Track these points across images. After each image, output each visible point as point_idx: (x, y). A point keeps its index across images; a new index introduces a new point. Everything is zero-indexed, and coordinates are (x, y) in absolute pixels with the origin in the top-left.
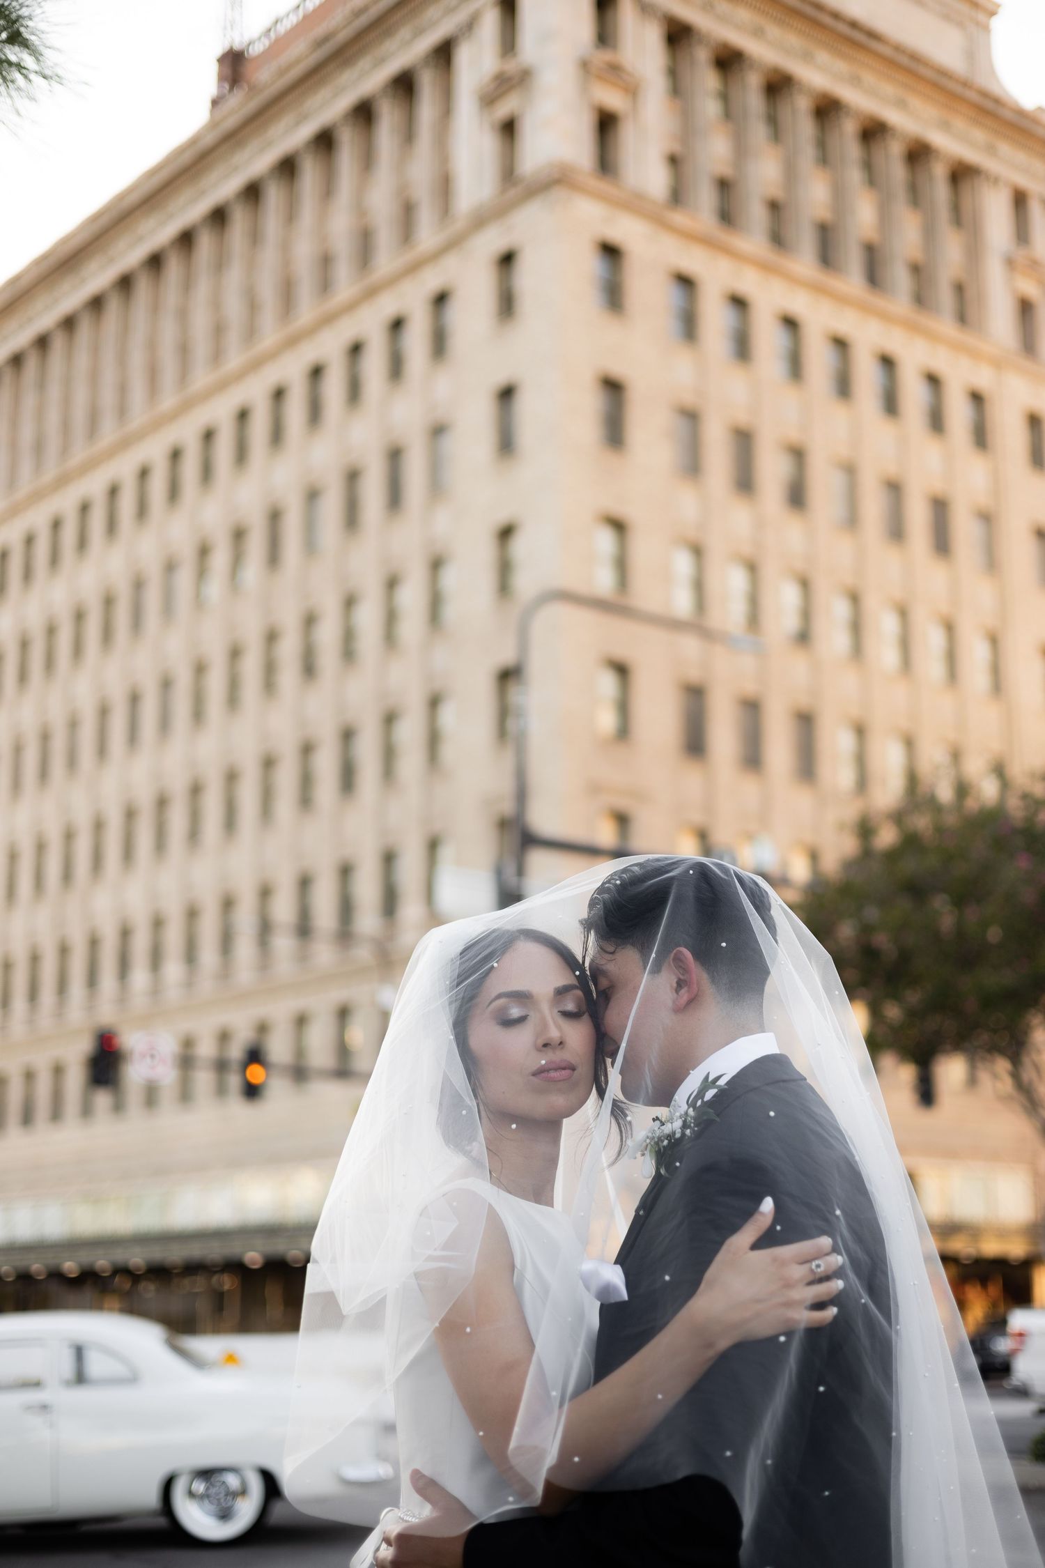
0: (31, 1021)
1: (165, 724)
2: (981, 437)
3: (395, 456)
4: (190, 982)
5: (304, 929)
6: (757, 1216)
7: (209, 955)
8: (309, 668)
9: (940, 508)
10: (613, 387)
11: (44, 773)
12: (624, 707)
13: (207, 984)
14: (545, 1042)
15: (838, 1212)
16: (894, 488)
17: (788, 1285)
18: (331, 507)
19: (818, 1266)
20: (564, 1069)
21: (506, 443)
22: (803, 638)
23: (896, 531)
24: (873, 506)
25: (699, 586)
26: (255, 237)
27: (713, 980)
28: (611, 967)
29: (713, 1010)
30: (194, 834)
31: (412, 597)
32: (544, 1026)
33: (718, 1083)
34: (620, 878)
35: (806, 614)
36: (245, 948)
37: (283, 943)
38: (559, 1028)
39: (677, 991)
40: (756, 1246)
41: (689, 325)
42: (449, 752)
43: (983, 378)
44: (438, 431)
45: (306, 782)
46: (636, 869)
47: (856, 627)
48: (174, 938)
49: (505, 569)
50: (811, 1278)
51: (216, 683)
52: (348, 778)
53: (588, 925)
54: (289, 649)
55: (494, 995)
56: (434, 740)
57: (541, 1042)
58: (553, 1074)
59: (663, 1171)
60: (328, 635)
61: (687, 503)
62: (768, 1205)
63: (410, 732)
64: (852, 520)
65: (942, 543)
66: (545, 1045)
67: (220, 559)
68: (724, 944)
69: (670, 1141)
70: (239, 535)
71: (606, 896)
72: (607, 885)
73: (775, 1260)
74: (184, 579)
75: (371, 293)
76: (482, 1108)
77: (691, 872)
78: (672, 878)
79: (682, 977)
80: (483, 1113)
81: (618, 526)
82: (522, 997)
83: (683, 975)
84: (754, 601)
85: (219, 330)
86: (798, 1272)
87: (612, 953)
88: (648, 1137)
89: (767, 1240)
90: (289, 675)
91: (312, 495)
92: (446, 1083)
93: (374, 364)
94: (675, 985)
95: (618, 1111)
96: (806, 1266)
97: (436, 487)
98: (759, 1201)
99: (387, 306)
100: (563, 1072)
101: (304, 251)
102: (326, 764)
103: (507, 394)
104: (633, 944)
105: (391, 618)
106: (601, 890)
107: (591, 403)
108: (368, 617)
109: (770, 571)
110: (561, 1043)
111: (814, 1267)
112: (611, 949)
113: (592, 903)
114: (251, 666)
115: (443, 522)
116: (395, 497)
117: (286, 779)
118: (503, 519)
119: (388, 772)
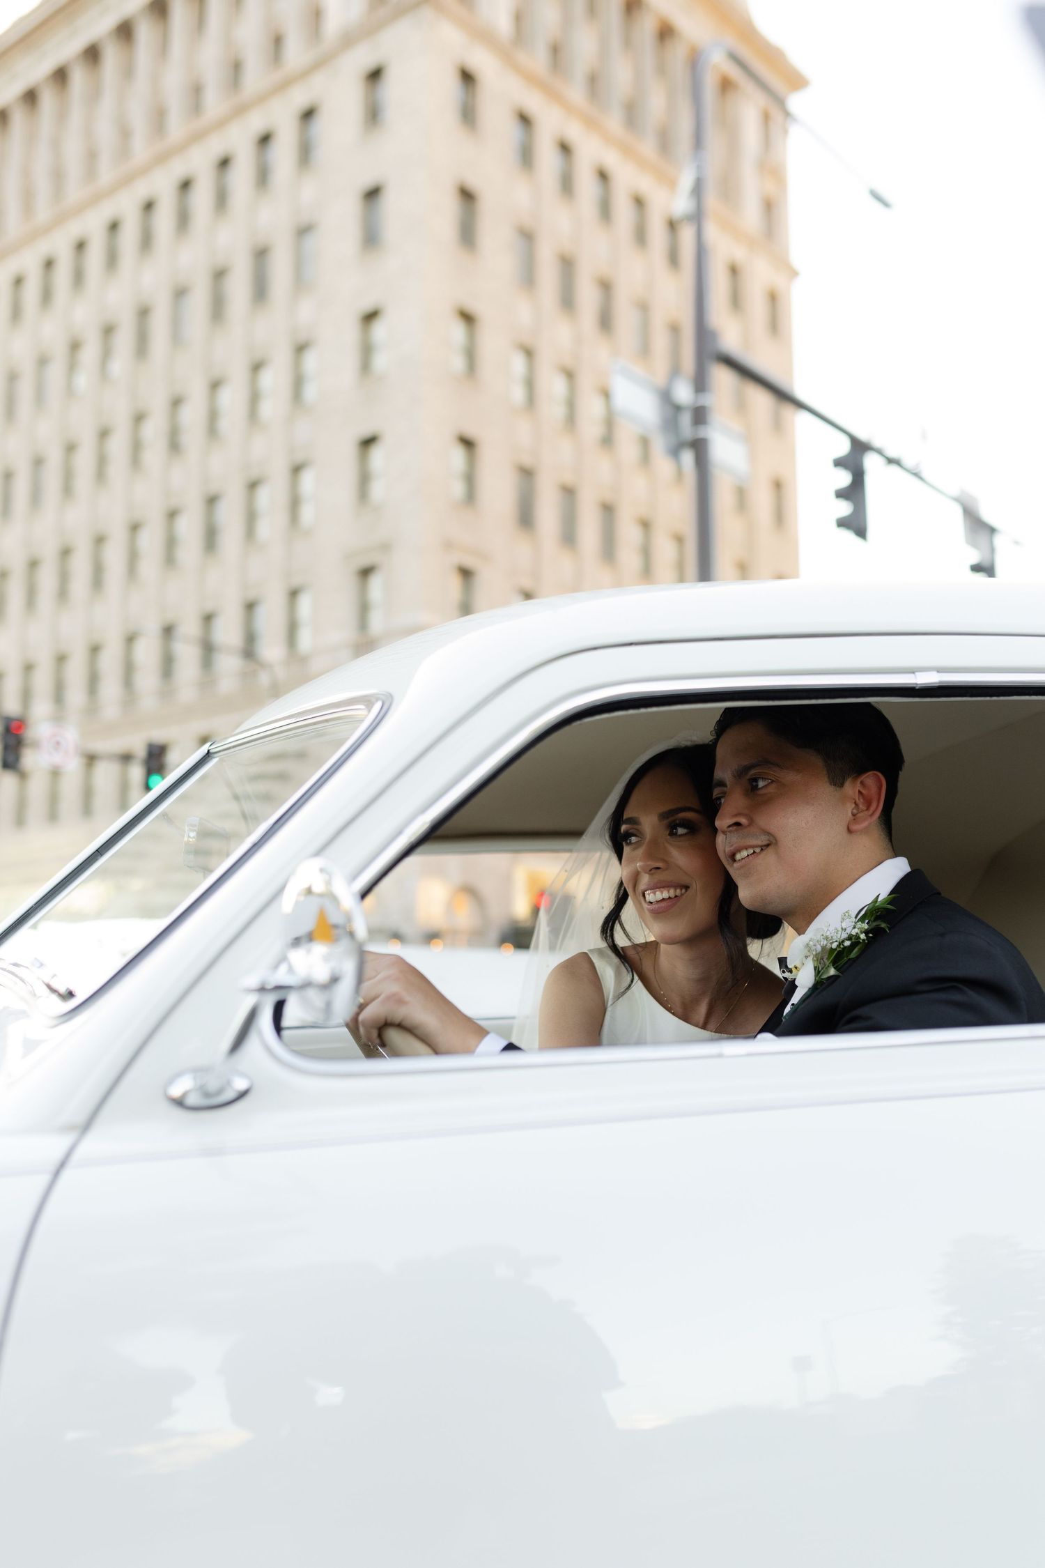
3: (261, 255)
7: (75, 693)
10: (467, 195)
12: (470, 481)
18: (199, 302)
21: (371, 238)
22: (608, 441)
25: (530, 385)
26: (128, 72)
30: (62, 594)
31: (274, 380)
35: (609, 424)
36: (111, 688)
42: (307, 513)
44: (304, 231)
45: (171, 543)
51: (84, 461)
52: (211, 538)
54: (154, 430)
56: (295, 503)
60: (192, 416)
61: (525, 310)
63: (271, 498)
64: (646, 351)
67: (89, 356)
70: (108, 331)
74: (56, 371)
75: (240, 111)
81: (469, 319)
85: (92, 156)
90: (154, 454)
91: (180, 293)
93: (241, 174)
97: (301, 281)
99: (256, 123)
101: (174, 81)
102: (190, 527)
103: (373, 194)
105: (254, 398)
107: (450, 206)
108: (232, 399)
109: (582, 382)
114: (118, 446)
115: (306, 311)
116: (260, 290)
117: (150, 541)
118: (367, 305)
119: (250, 533)
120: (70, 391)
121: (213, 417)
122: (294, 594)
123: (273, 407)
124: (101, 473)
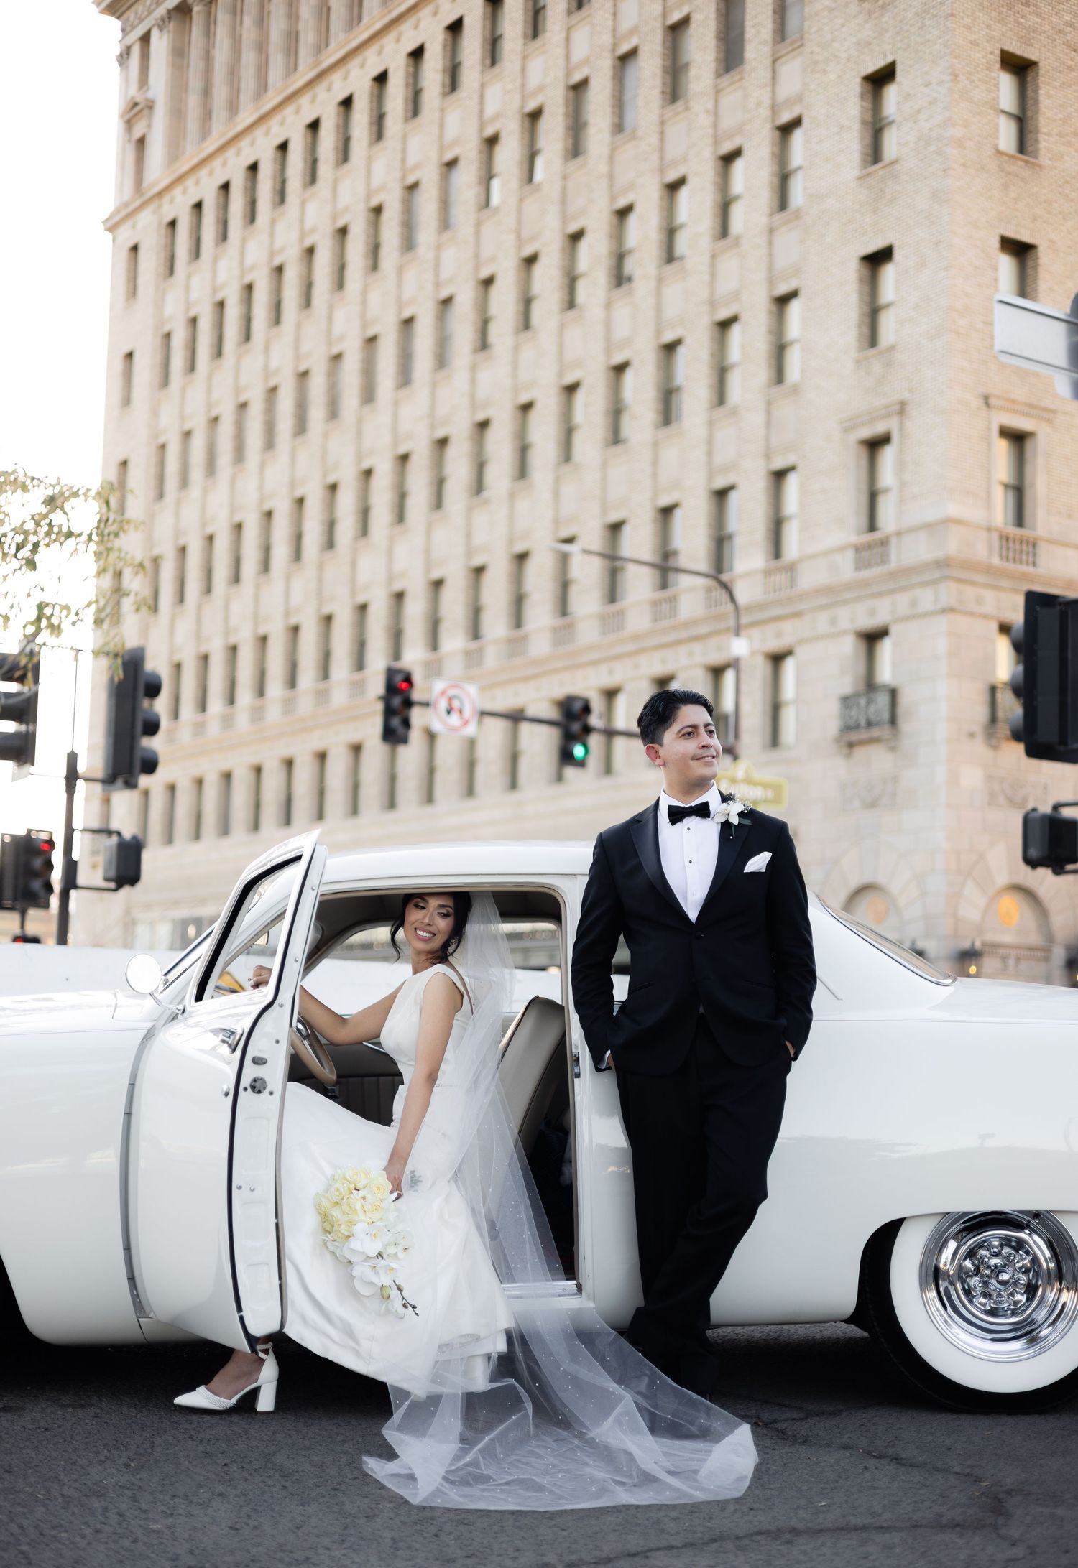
1: (441, 361)
7: (496, 624)
8: (620, 278)
11: (301, 426)
13: (492, 657)
18: (649, 69)
30: (478, 486)
31: (751, 178)
36: (540, 613)
42: (796, 363)
45: (616, 413)
48: (454, 604)
49: (876, 130)
51: (505, 304)
52: (668, 406)
54: (594, 254)
56: (779, 351)
60: (644, 231)
63: (746, 344)
67: (509, 154)
70: (533, 118)
74: (466, 179)
81: (1019, 67)
90: (593, 288)
91: (626, 60)
97: (784, 33)
102: (640, 390)
105: (725, 205)
108: (695, 206)
114: (548, 277)
115: (791, 78)
116: (731, 54)
117: (590, 408)
118: (875, 63)
119: (720, 396)
120: (485, 200)
121: (670, 233)
122: (780, 476)
123: (750, 214)
124: (526, 320)
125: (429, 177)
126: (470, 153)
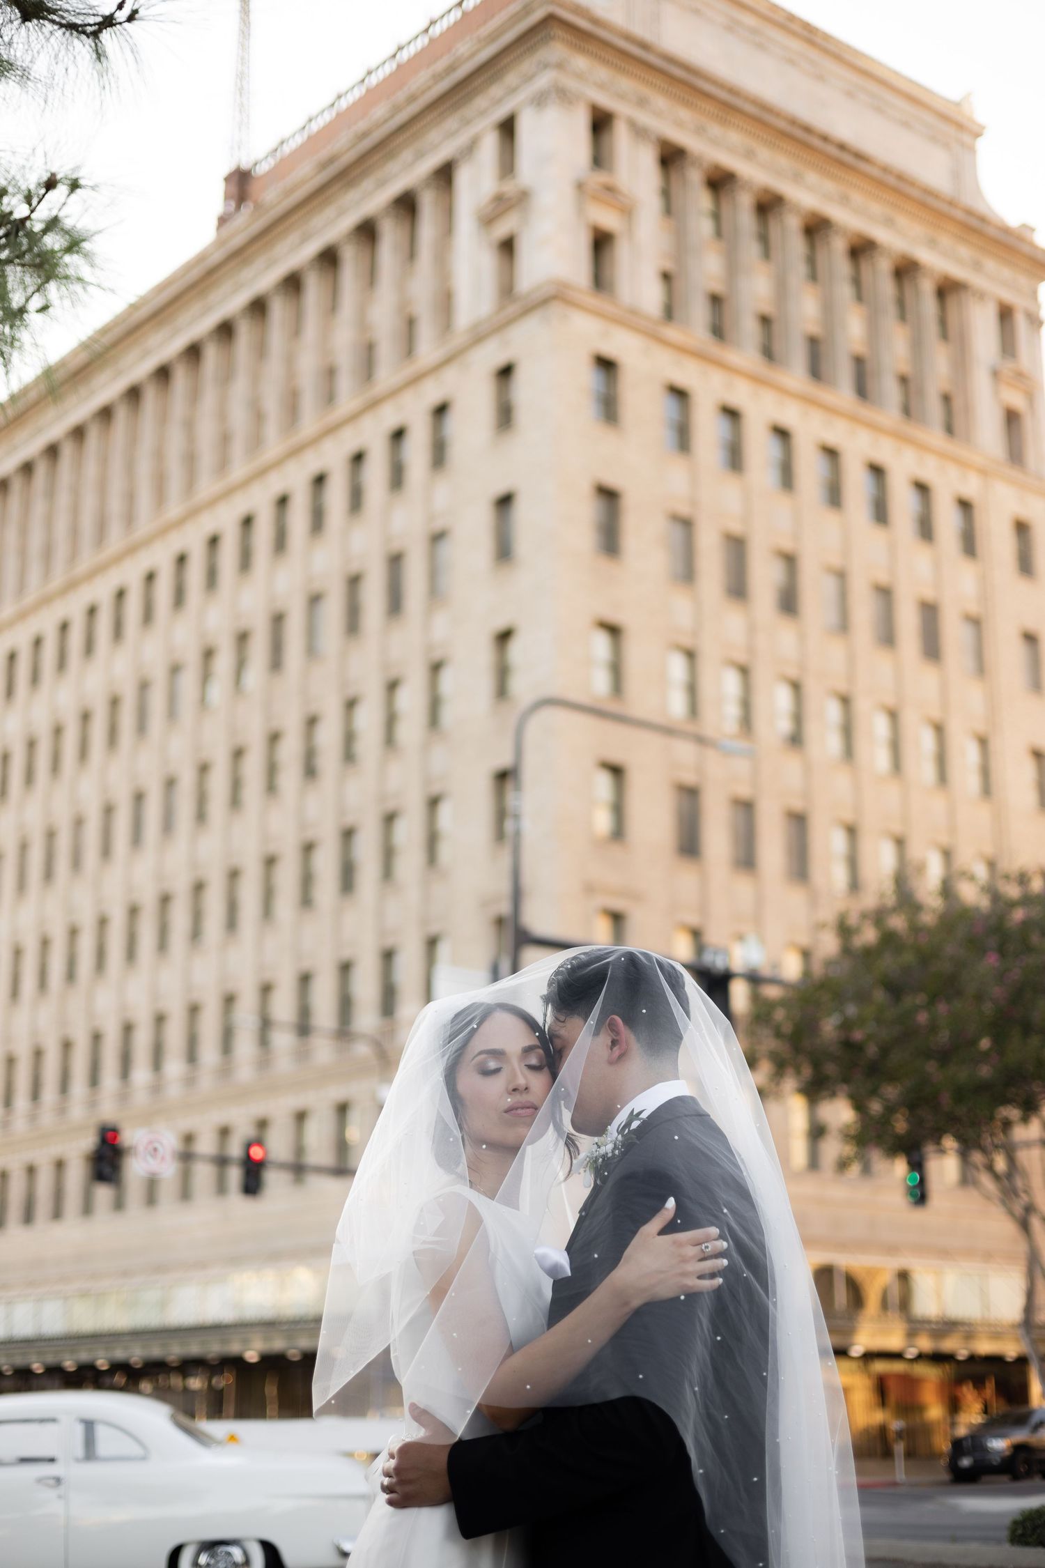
0: (33, 1117)
1: (168, 825)
2: (969, 544)
3: (395, 561)
4: (190, 1081)
5: (304, 1028)
6: (663, 1211)
7: (209, 1053)
8: (310, 771)
9: (930, 612)
10: (608, 495)
11: (49, 874)
12: (618, 809)
13: (207, 1081)
14: (514, 1088)
15: (725, 1211)
16: (885, 593)
17: (684, 1260)
18: (333, 610)
19: (707, 1247)
20: (528, 1108)
21: (504, 551)
22: (796, 740)
23: (887, 637)
24: (864, 611)
25: (692, 689)
26: (261, 350)
27: (638, 1040)
28: (563, 1032)
29: (637, 1062)
30: (196, 933)
31: (411, 700)
32: (514, 1076)
33: (641, 1116)
34: (571, 963)
35: (798, 718)
36: (245, 1045)
37: (283, 1040)
38: (525, 1077)
39: (611, 1049)
40: (663, 1232)
41: (683, 437)
42: (446, 852)
43: (971, 488)
44: (438, 538)
45: (307, 880)
46: (583, 956)
47: (848, 731)
48: (175, 1034)
49: (502, 673)
50: (702, 1256)
51: (218, 784)
52: (347, 878)
53: (547, 1000)
54: (290, 750)
55: (476, 1052)
56: (432, 840)
57: (511, 1087)
58: (520, 1111)
59: (598, 1182)
60: (329, 736)
61: (681, 606)
62: (671, 1203)
63: (409, 833)
64: (844, 625)
65: (932, 649)
66: (515, 1090)
67: (224, 663)
68: (644, 1011)
69: (604, 1160)
70: (243, 638)
71: (560, 977)
72: (561, 969)
73: (675, 1243)
74: (189, 681)
75: (373, 404)
76: (465, 1137)
77: (623, 959)
78: (608, 963)
79: (615, 1037)
80: (467, 1142)
81: (613, 630)
82: (498, 1054)
83: (616, 1036)
84: (746, 705)
85: (225, 439)
86: (692, 1251)
87: (563, 1022)
88: (588, 1156)
89: (669, 1229)
90: (290, 777)
91: (315, 600)
92: (440, 1120)
93: (376, 473)
94: (610, 1044)
95: (570, 1143)
96: (698, 1247)
97: (435, 592)
98: (665, 1201)
99: (389, 418)
100: (528, 1110)
101: (308, 365)
102: (326, 864)
103: (505, 502)
104: (579, 1015)
105: (391, 720)
106: (557, 973)
107: (587, 510)
108: (368, 719)
109: (762, 676)
110: (526, 1089)
111: (703, 1248)
112: (562, 1018)
113: (550, 985)
114: (253, 767)
115: (441, 625)
116: (395, 604)
117: (287, 878)
118: (500, 624)
119: (387, 872)
120: (203, 701)
121: (349, 738)
122: (432, 941)
123: (411, 729)
124: (235, 801)
125: (159, 676)
126: (192, 659)
